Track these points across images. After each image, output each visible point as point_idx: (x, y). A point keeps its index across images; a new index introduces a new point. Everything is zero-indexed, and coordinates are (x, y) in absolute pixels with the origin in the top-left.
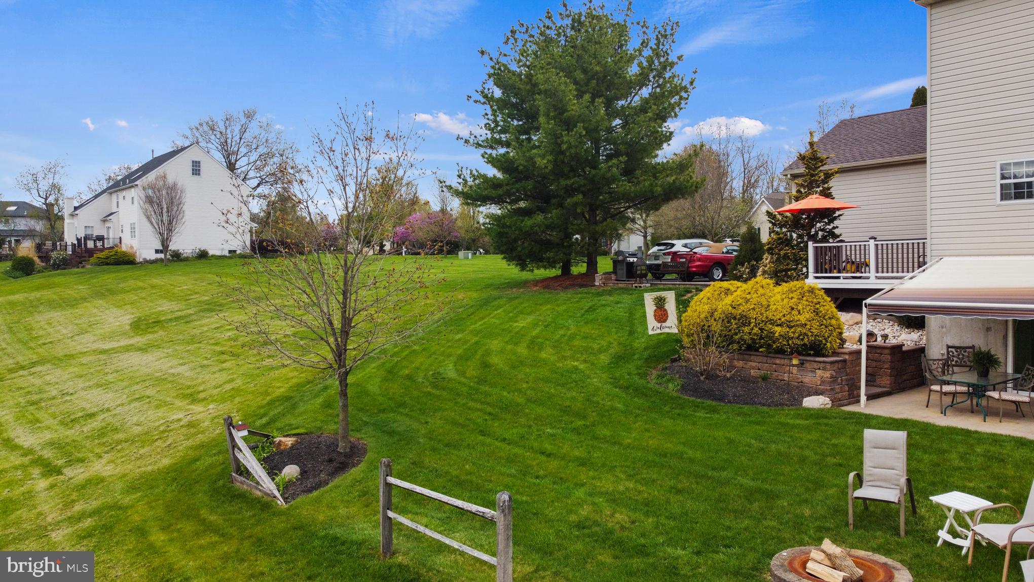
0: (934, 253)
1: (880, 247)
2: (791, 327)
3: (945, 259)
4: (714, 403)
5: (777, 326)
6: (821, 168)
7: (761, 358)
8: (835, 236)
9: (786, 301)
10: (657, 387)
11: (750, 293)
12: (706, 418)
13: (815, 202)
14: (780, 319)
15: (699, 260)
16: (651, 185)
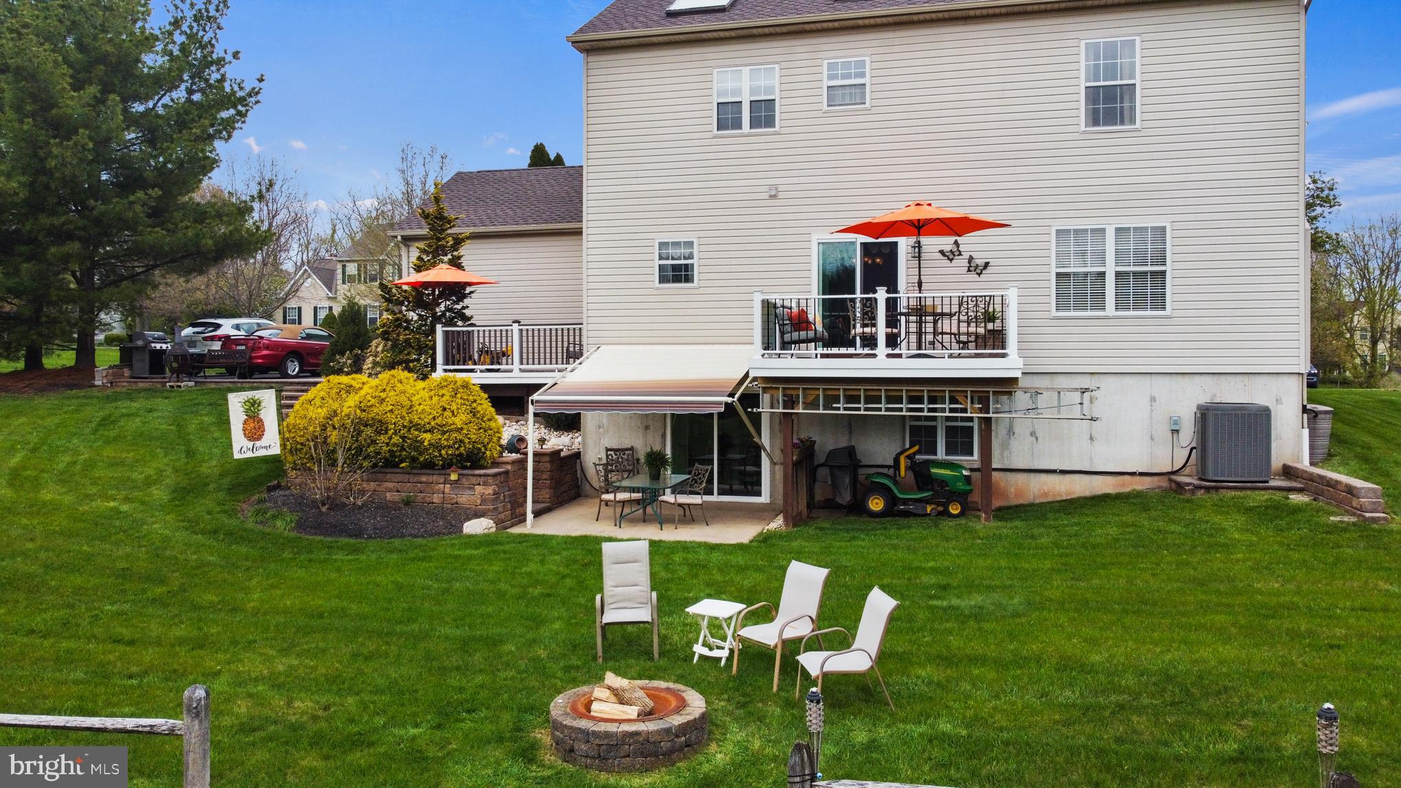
0: (591, 341)
1: (524, 333)
2: (444, 433)
3: (603, 347)
4: (352, 541)
5: (424, 432)
6: (449, 231)
7: (402, 476)
8: (465, 319)
9: (435, 399)
10: (260, 527)
11: (384, 390)
12: (350, 560)
13: (442, 273)
14: (429, 423)
15: (267, 347)
16: (197, 235)
